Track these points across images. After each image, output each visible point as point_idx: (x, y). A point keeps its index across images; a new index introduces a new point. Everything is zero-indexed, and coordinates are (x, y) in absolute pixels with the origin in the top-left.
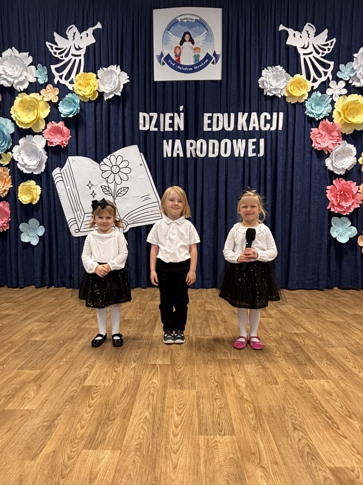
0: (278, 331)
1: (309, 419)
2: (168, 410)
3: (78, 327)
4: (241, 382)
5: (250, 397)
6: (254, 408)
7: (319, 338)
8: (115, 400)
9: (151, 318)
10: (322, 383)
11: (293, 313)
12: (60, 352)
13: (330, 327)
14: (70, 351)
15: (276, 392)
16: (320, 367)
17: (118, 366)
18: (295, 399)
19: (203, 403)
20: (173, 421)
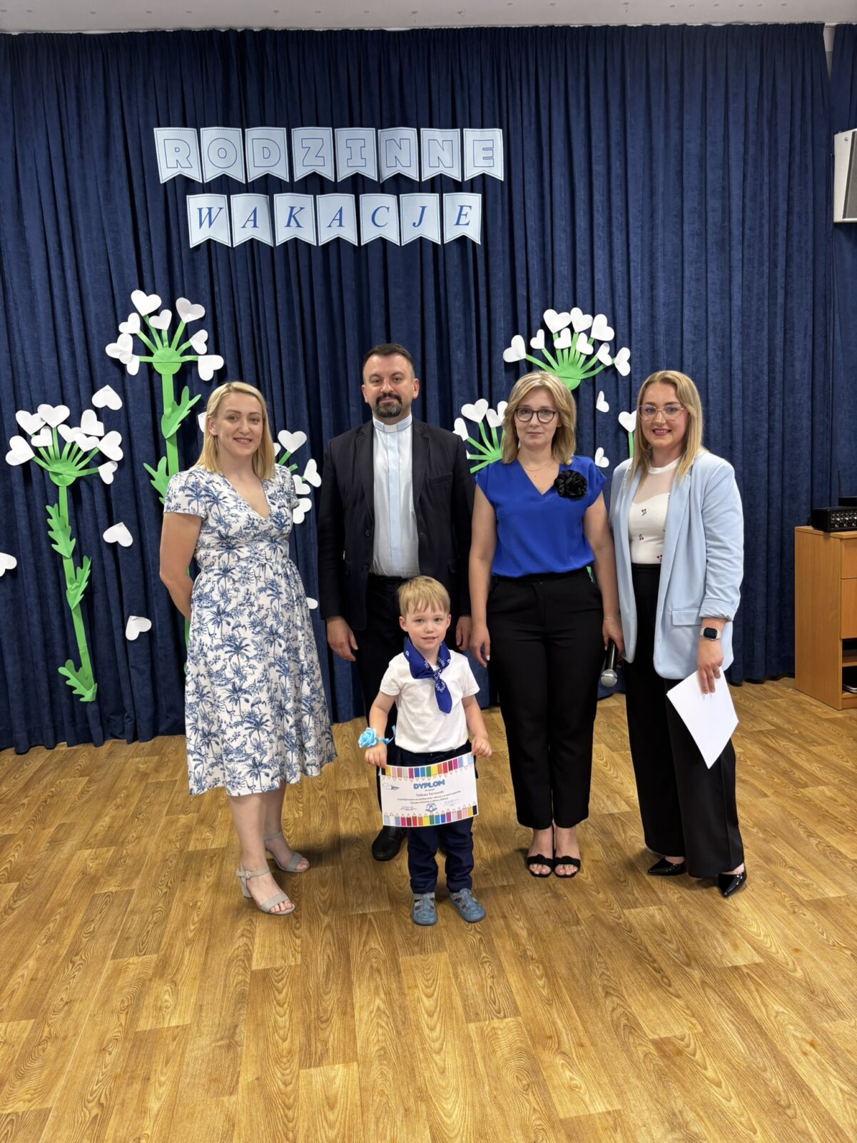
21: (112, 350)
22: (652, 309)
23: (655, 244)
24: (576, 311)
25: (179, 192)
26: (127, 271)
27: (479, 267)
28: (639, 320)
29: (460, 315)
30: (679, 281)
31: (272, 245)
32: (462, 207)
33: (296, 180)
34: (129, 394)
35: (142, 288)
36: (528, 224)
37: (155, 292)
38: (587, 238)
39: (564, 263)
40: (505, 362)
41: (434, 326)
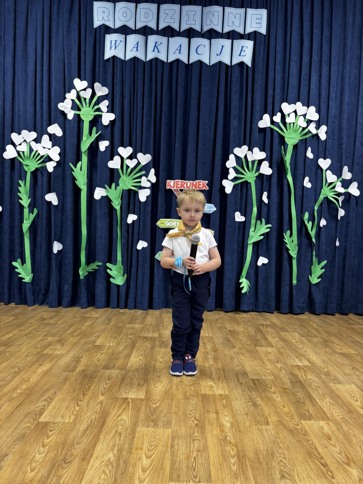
0: (277, 363)
1: (301, 466)
2: (136, 452)
3: (39, 353)
4: (226, 421)
5: (234, 439)
6: (238, 451)
7: (324, 372)
8: (75, 439)
9: (127, 344)
10: (320, 425)
11: (297, 342)
12: (14, 381)
13: (338, 360)
14: (26, 381)
15: (265, 434)
16: (321, 406)
17: (82, 399)
18: (287, 442)
19: (178, 444)
20: (140, 465)
21: (61, 106)
22: (341, 106)
23: (345, 72)
24: (299, 104)
25: (102, 32)
26: (73, 68)
27: (249, 79)
28: (333, 111)
29: (237, 102)
30: (357, 93)
31: (145, 61)
32: (243, 47)
33: (159, 29)
34: (67, 129)
35: (79, 77)
36: (277, 57)
37: (85, 80)
38: (308, 67)
39: (294, 79)
40: (259, 128)
41: (223, 106)
